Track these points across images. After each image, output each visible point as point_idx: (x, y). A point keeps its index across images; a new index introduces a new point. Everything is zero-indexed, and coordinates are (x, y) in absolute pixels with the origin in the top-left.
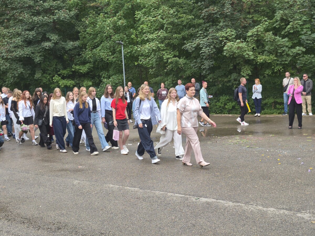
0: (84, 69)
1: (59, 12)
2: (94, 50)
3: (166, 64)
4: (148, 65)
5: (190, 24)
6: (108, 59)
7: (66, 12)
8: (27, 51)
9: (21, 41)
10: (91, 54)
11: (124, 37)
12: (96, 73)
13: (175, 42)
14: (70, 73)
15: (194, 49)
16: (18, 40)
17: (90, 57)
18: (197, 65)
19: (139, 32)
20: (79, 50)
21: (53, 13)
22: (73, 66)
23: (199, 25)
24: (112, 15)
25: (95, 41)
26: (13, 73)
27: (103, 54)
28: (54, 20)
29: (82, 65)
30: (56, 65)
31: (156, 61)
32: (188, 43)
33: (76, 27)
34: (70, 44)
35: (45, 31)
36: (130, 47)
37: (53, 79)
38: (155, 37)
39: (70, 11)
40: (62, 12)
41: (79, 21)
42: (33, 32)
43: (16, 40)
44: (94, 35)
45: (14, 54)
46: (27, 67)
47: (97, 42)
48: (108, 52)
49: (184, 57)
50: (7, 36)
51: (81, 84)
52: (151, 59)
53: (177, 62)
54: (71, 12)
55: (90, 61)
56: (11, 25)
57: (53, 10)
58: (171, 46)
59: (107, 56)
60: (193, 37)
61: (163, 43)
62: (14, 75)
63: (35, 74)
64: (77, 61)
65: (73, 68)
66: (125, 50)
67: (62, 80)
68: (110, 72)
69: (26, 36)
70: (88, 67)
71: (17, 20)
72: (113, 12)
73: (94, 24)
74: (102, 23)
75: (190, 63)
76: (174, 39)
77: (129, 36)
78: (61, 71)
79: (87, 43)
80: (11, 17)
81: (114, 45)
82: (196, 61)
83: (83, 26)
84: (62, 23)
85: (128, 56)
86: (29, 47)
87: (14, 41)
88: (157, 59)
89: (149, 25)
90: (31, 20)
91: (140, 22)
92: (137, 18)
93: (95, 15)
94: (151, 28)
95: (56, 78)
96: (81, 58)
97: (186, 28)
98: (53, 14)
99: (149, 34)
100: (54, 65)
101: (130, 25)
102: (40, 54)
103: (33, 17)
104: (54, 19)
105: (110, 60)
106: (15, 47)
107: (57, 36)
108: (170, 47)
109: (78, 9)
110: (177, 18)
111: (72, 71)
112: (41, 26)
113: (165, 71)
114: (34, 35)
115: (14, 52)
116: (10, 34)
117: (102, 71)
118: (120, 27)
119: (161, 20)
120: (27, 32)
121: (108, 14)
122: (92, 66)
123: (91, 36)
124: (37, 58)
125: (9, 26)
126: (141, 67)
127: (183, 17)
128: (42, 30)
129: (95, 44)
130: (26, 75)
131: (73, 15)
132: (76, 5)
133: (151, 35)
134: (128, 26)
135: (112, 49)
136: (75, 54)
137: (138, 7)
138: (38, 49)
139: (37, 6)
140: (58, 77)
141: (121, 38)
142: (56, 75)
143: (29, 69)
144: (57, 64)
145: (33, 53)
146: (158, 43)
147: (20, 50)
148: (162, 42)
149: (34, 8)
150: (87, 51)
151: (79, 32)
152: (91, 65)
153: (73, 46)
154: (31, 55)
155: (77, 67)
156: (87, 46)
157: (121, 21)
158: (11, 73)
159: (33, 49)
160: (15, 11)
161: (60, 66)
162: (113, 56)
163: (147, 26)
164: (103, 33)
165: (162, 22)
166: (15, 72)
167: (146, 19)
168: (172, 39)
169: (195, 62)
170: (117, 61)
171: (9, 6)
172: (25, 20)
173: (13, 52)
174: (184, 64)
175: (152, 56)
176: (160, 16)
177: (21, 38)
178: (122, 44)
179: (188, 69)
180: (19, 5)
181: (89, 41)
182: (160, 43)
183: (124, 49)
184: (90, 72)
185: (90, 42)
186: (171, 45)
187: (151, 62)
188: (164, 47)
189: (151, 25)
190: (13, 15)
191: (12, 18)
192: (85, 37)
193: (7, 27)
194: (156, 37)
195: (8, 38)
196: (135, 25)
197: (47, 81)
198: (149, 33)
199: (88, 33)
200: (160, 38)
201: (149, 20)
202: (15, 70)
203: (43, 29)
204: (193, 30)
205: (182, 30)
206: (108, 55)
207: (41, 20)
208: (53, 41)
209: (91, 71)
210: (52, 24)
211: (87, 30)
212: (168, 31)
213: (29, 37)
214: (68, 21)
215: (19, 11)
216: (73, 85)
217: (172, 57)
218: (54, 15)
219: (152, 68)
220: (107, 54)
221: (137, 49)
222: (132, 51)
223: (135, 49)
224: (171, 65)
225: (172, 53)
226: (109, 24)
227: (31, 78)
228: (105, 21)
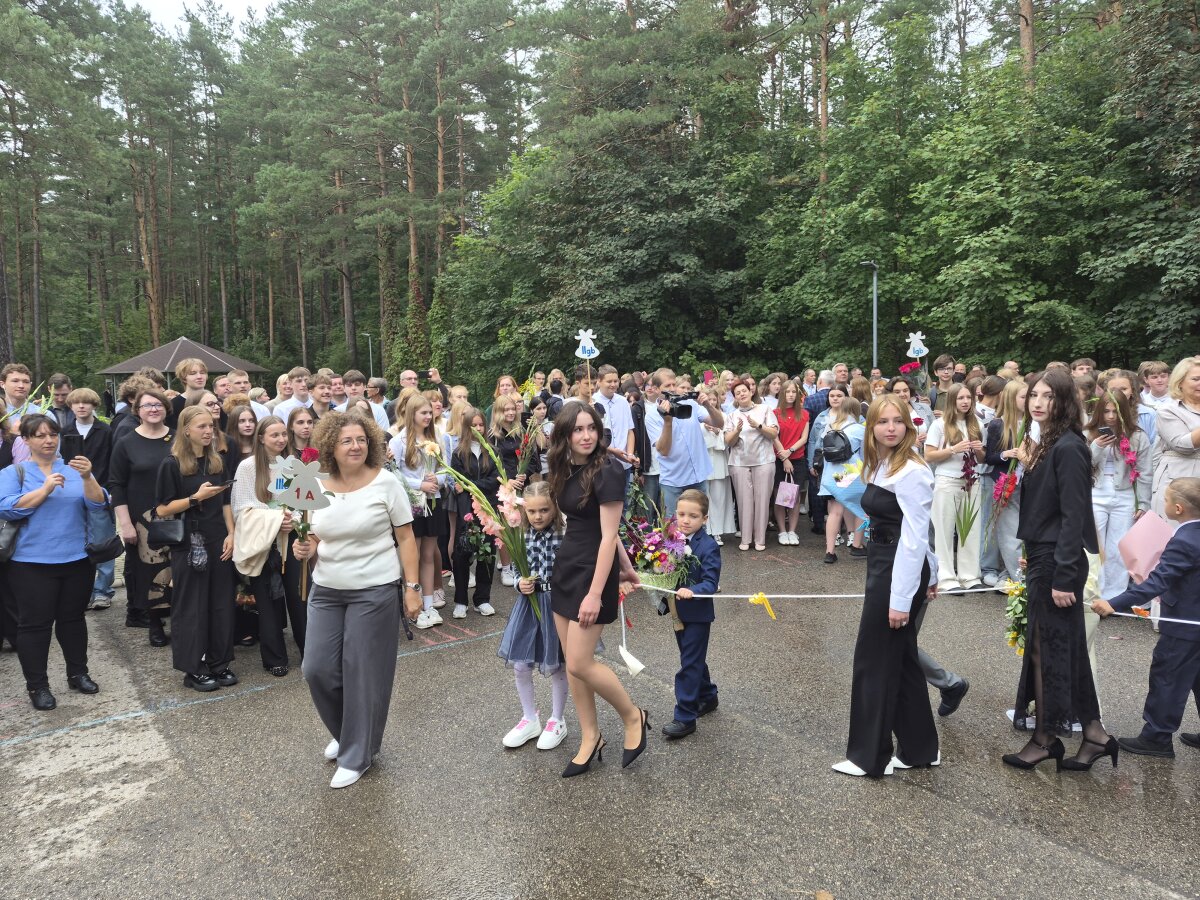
0: (752, 336)
1: (709, 199)
2: (785, 289)
3: (1014, 318)
4: (940, 325)
6: (825, 309)
7: (725, 196)
8: (626, 296)
9: (614, 273)
10: (776, 299)
11: (878, 253)
14: (717, 347)
16: (608, 272)
17: (773, 307)
18: (1126, 322)
20: (740, 292)
21: (693, 202)
22: (727, 330)
24: (843, 199)
25: (786, 269)
27: (811, 296)
28: (691, 221)
29: (746, 328)
30: (685, 328)
33: (737, 238)
34: (725, 279)
35: (669, 249)
37: (679, 360)
39: (732, 196)
40: (716, 198)
41: (745, 224)
42: (640, 251)
43: (603, 272)
44: (784, 253)
45: (599, 301)
46: (622, 331)
47: (791, 270)
48: (825, 293)
54: (732, 200)
56: (591, 240)
57: (695, 195)
59: (823, 303)
64: (736, 318)
65: (725, 335)
66: (879, 284)
67: (698, 362)
68: (822, 342)
69: (625, 261)
70: (761, 332)
71: (603, 230)
72: (847, 190)
73: (786, 226)
74: (813, 220)
77: (887, 249)
78: (695, 342)
79: (766, 274)
80: (589, 222)
83: (756, 234)
84: (705, 228)
85: (883, 300)
86: (629, 287)
87: (600, 273)
88: (982, 305)
89: (954, 217)
90: (640, 223)
91: (925, 211)
92: (918, 198)
94: (959, 224)
95: (686, 359)
96: (744, 309)
98: (691, 205)
99: (969, 236)
100: (681, 327)
101: (890, 221)
102: (653, 302)
103: (646, 215)
104: (691, 217)
105: (830, 313)
106: (599, 287)
107: (696, 259)
108: (1027, 272)
109: (749, 193)
111: (724, 343)
112: (661, 236)
113: (1011, 337)
114: (644, 259)
115: (599, 298)
116: (590, 258)
117: (799, 340)
118: (867, 226)
119: (1000, 199)
120: (629, 252)
122: (772, 329)
123: (778, 257)
124: (647, 311)
125: (588, 240)
128: (660, 246)
129: (786, 274)
131: (736, 206)
132: (744, 183)
133: (975, 239)
134: (886, 224)
137: (924, 172)
138: (648, 290)
139: (652, 191)
140: (689, 356)
143: (625, 336)
144: (688, 325)
145: (637, 300)
146: (994, 259)
147: (612, 293)
148: (1005, 259)
150: (766, 292)
151: (746, 249)
152: (769, 328)
153: (732, 281)
154: (633, 305)
155: (737, 333)
156: (766, 281)
157: (871, 210)
159: (638, 290)
161: (692, 331)
163: (948, 219)
165: (1000, 204)
173: (593, 298)
174: (1073, 319)
175: (964, 298)
177: (614, 266)
178: (874, 269)
181: (770, 268)
182: (999, 261)
184: (766, 344)
185: (773, 271)
186: (1029, 268)
188: (1008, 271)
189: (959, 217)
190: (595, 219)
191: (593, 224)
192: (758, 261)
194: (989, 243)
199: (769, 250)
200: (999, 247)
203: (662, 244)
206: (824, 299)
207: (662, 221)
208: (687, 270)
210: (685, 230)
211: (767, 241)
213: (630, 264)
214: (722, 223)
217: (1029, 299)
218: (692, 209)
219: (955, 330)
220: (822, 297)
222: (896, 288)
223: (905, 282)
225: (1031, 288)
226: (833, 221)
228: (823, 215)
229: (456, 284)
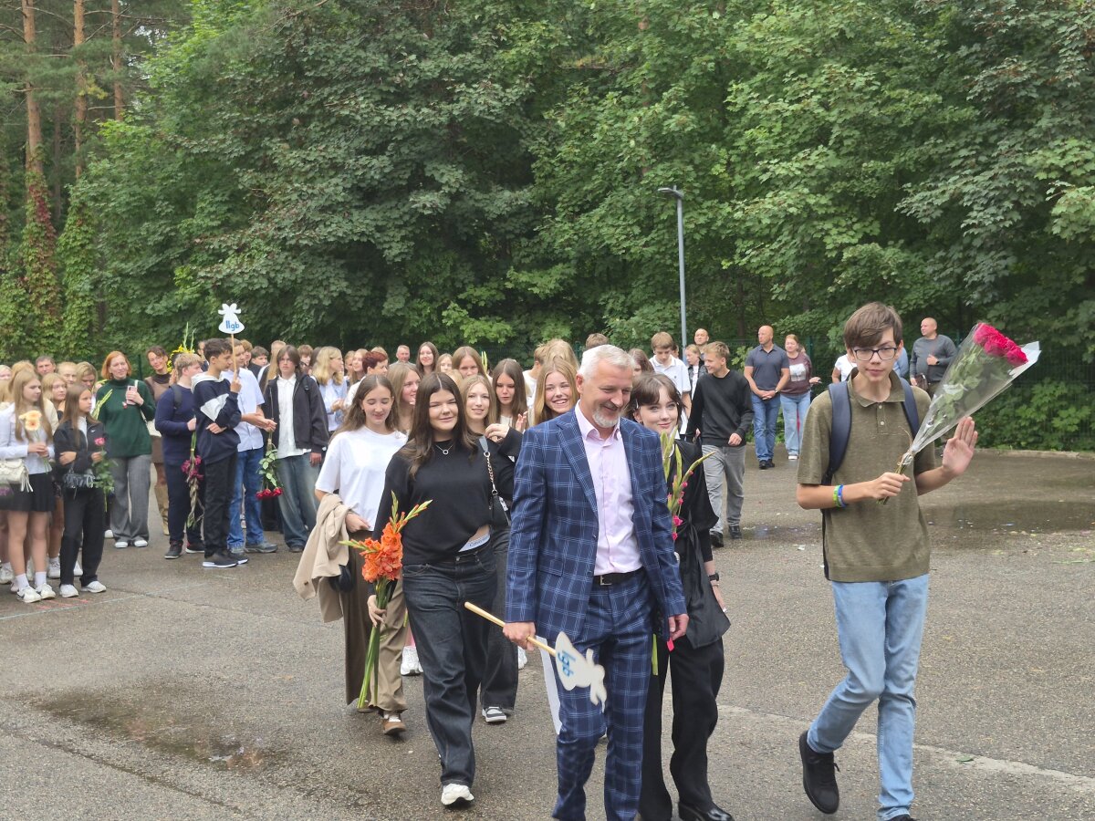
0: (545, 283)
1: (471, 91)
2: (583, 218)
3: (835, 266)
4: (769, 271)
5: (926, 125)
6: (628, 249)
7: (494, 89)
8: (362, 223)
9: (345, 189)
10: (572, 232)
11: (688, 174)
12: (585, 296)
13: (870, 187)
14: (498, 298)
15: (938, 213)
16: (334, 187)
17: (569, 243)
18: (948, 271)
19: (738, 155)
20: (531, 218)
21: (451, 93)
22: (511, 273)
23: (961, 126)
24: (647, 98)
25: (585, 188)
26: (314, 297)
27: (612, 230)
28: (452, 119)
29: (538, 270)
30: (453, 269)
31: (798, 256)
32: (916, 192)
33: (522, 141)
34: (503, 200)
35: (423, 157)
36: (707, 208)
37: (443, 317)
38: (798, 173)
39: (506, 86)
40: (480, 90)
41: (534, 121)
42: (381, 158)
43: (327, 187)
44: (582, 166)
45: (322, 231)
46: (359, 274)
47: (591, 191)
48: (629, 225)
49: (902, 241)
50: (300, 174)
51: (534, 333)
52: (780, 248)
53: (873, 259)
54: (508, 90)
55: (565, 256)
56: (314, 136)
57: (452, 84)
58: (854, 204)
59: (625, 239)
60: (938, 168)
61: (823, 193)
62: (316, 302)
63: (384, 299)
64: (524, 257)
65: (509, 280)
66: (688, 216)
67: (473, 320)
68: (634, 292)
69: (360, 173)
70: (558, 277)
71: (333, 120)
72: (651, 86)
73: (584, 129)
74: (611, 125)
75: (922, 261)
76: (865, 179)
77: (703, 168)
78: (470, 290)
79: (559, 195)
80: (312, 108)
81: (649, 202)
82: (944, 254)
83: (546, 137)
84: (476, 127)
85: (697, 237)
86: (368, 209)
87: (322, 189)
88: (803, 248)
89: (777, 130)
90: (378, 119)
91: (744, 120)
92: (734, 105)
93: (589, 99)
94: (782, 140)
95: (453, 313)
96: (535, 244)
97: (910, 138)
98: (450, 97)
99: (776, 161)
100: (448, 268)
101: (707, 129)
102: (403, 232)
103: (386, 109)
104: (451, 113)
105: (635, 253)
106: (323, 209)
107: (461, 171)
108: (851, 206)
109: (532, 81)
110: (876, 105)
111: (507, 292)
112: (409, 138)
113: (831, 289)
114: (387, 170)
115: (322, 226)
116: (308, 166)
117: (607, 288)
118: (673, 138)
119: (821, 110)
120: (364, 160)
121: (632, 94)
122: (573, 271)
123: (574, 172)
124: (394, 245)
125: (306, 138)
126: (740, 276)
127: (900, 100)
128: (411, 151)
129: (585, 196)
130: (356, 302)
131: (514, 99)
132: (525, 66)
133: (784, 164)
134: (700, 134)
135: (643, 213)
136: (518, 231)
137: (740, 67)
138: (396, 214)
139: (398, 71)
140: (458, 309)
141: (676, 176)
142: (453, 304)
143: (365, 281)
144: (458, 265)
145: (379, 229)
146: (806, 190)
147: (341, 219)
148: (821, 190)
149: (389, 79)
150: (557, 222)
151: (533, 158)
152: (567, 271)
153: (510, 205)
154: (373, 236)
156: (559, 205)
157: (676, 116)
158: (309, 296)
159: (381, 214)
160: (327, 90)
161: (465, 274)
162: (645, 239)
163: (770, 132)
164: (614, 158)
165: (824, 117)
166: (322, 293)
167: (766, 107)
168: (858, 179)
169: (943, 260)
170: (657, 256)
171: (307, 73)
172: (358, 117)
173: (316, 224)
174: (899, 267)
175: (784, 238)
176: (816, 98)
177: (344, 179)
178: (677, 197)
179: (915, 283)
180: (340, 69)
181: (564, 186)
182: (814, 192)
183: (684, 214)
184: (565, 293)
185: (568, 191)
186: (854, 200)
187: (779, 261)
188: (826, 206)
189: (784, 130)
190: (320, 104)
191: (318, 112)
192: (550, 176)
193: (299, 144)
194: (801, 170)
195: (302, 179)
196: (726, 130)
197: (423, 323)
198: (774, 158)
199: (562, 161)
200: (813, 174)
201: (778, 112)
202: (321, 285)
203: (414, 149)
204: (935, 145)
205: (895, 145)
206: (627, 235)
207: (408, 118)
208: (446, 189)
209: (569, 291)
210: (446, 131)
211: (558, 149)
212: (844, 151)
213: (368, 176)
214: (498, 121)
215: (340, 88)
216: (506, 337)
217: (855, 241)
218: (452, 102)
219: (782, 279)
220: (625, 232)
221: (729, 213)
222: (713, 220)
223: (724, 213)
224: (851, 271)
225: (857, 227)
226: (634, 128)
227: (370, 314)
228: (623, 119)
229: (104, 196)
